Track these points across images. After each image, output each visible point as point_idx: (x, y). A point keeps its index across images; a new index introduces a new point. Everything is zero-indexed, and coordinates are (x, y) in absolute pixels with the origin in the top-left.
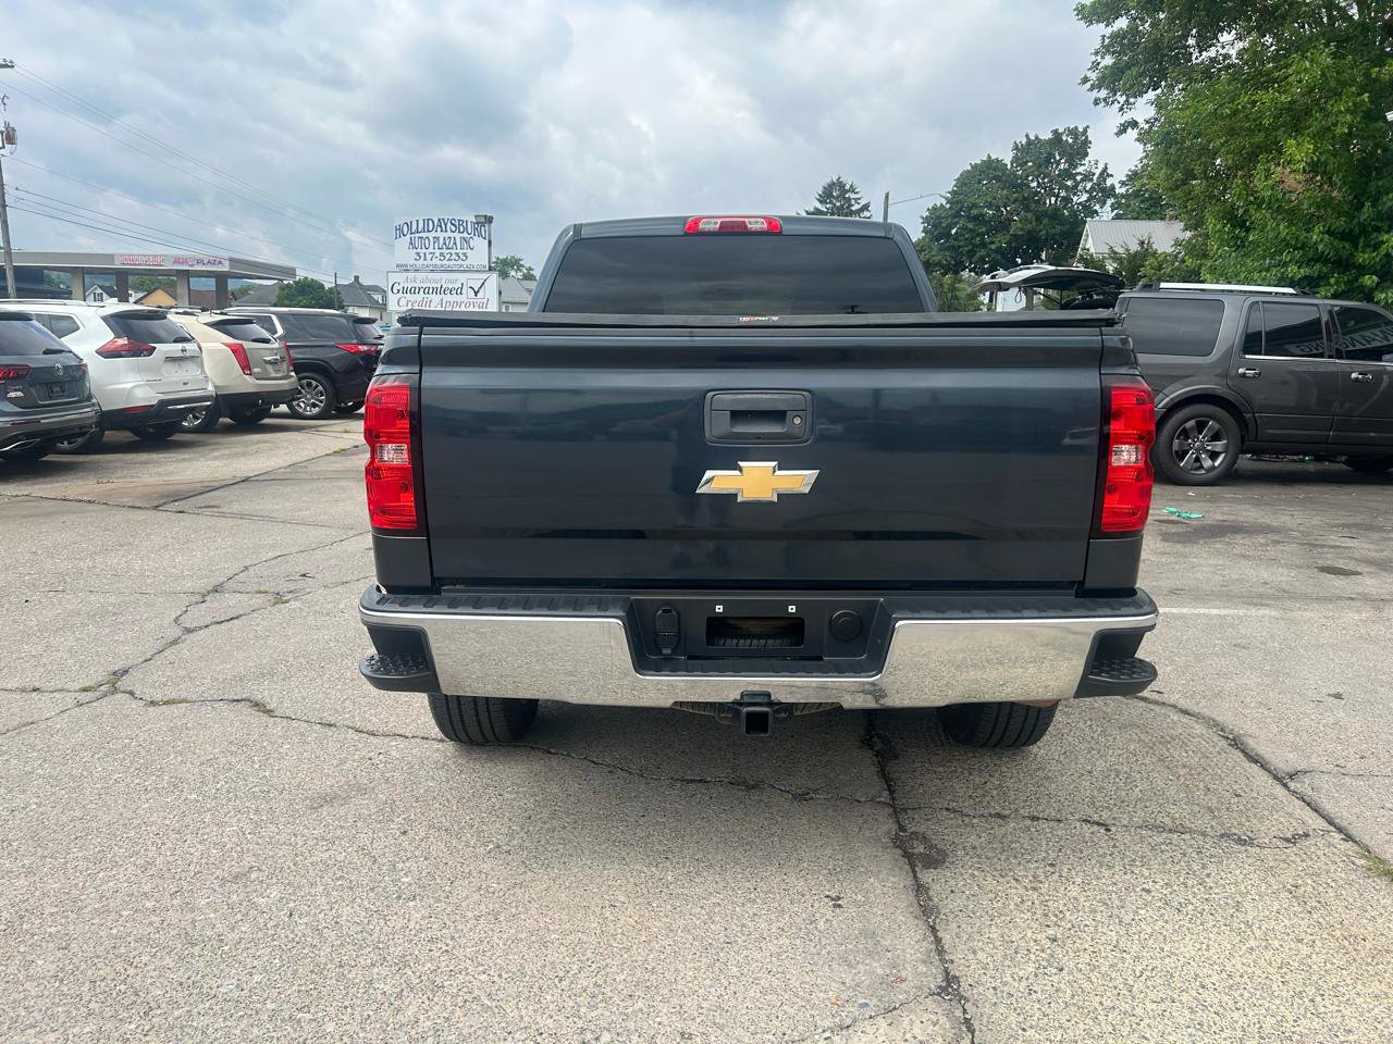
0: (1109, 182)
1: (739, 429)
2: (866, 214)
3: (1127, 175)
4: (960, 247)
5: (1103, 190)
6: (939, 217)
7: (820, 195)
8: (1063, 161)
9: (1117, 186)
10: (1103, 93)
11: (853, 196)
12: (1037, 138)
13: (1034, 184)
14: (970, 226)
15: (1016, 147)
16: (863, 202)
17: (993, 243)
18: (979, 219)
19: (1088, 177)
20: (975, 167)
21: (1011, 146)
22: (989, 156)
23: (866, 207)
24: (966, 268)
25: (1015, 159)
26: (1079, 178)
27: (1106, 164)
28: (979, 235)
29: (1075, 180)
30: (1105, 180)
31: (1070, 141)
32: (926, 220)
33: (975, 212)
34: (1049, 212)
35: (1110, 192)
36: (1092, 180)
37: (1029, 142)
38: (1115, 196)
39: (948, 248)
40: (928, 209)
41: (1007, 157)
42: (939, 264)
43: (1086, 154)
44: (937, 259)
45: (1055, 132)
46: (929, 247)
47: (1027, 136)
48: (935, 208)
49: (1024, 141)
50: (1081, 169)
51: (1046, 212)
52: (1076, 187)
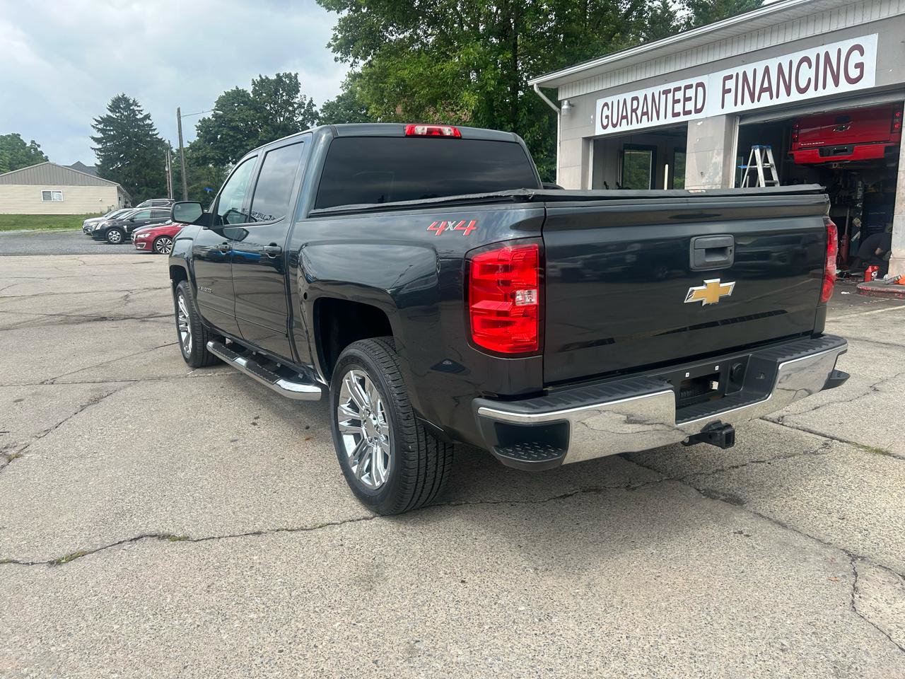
0: (314, 109)
1: (709, 260)
2: (148, 122)
3: (323, 106)
4: (225, 147)
5: (312, 114)
6: (208, 127)
7: (110, 106)
8: (284, 94)
9: (319, 112)
10: (339, 55)
11: (136, 108)
12: (267, 78)
13: (268, 108)
14: (231, 133)
15: (254, 83)
16: (145, 113)
17: (248, 145)
18: (236, 129)
19: (301, 105)
20: (227, 94)
21: (251, 82)
22: (237, 88)
23: (147, 117)
24: (230, 161)
25: (254, 91)
26: (296, 106)
27: (311, 98)
28: (238, 139)
29: (293, 107)
30: (311, 108)
31: (288, 82)
32: (199, 128)
33: (233, 124)
34: (281, 127)
35: (315, 116)
36: (304, 108)
37: (262, 80)
38: (319, 118)
39: (217, 148)
40: (200, 121)
41: (249, 89)
42: (213, 158)
43: (298, 91)
44: (211, 154)
45: (278, 75)
46: (204, 147)
47: (260, 76)
48: (204, 119)
49: (259, 79)
50: (296, 100)
51: (279, 127)
52: (294, 111)
